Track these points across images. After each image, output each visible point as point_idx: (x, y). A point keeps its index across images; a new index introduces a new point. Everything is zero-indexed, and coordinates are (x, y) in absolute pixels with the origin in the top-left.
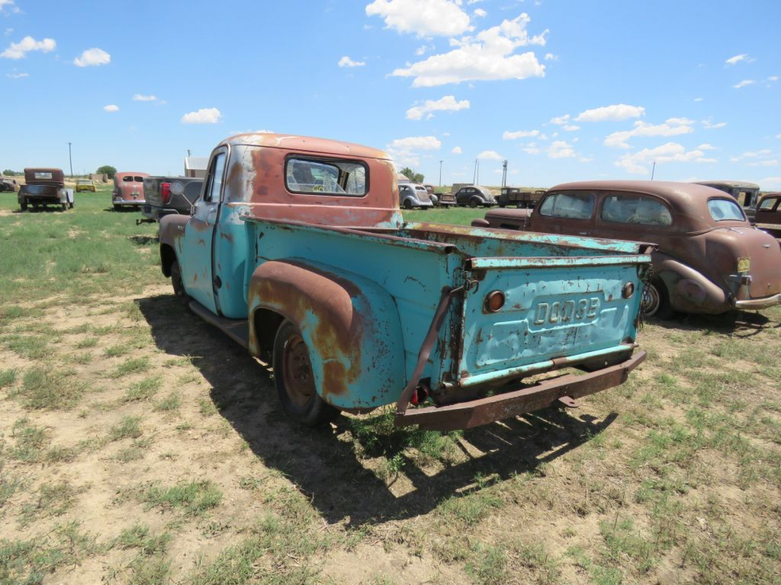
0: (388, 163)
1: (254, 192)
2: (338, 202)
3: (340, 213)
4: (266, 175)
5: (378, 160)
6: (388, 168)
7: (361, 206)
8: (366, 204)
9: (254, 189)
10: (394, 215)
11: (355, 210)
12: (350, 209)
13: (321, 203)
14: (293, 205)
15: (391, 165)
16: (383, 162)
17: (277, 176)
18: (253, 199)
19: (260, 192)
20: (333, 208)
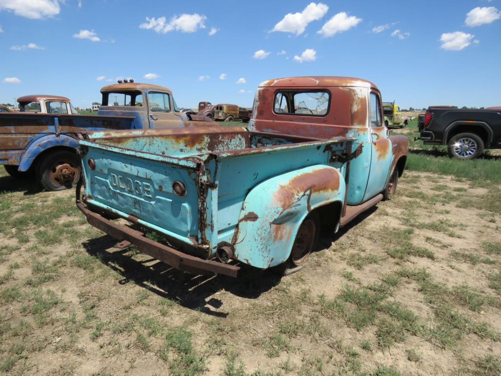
0: (350, 89)
1: (258, 113)
2: (304, 120)
3: (303, 127)
4: (264, 103)
5: (341, 88)
6: (350, 93)
7: (322, 123)
8: (325, 122)
9: (258, 112)
10: (349, 132)
11: (315, 126)
12: (312, 125)
13: (292, 121)
14: (276, 121)
15: (353, 91)
16: (346, 89)
17: (269, 104)
18: (257, 118)
19: (261, 114)
20: (299, 124)
